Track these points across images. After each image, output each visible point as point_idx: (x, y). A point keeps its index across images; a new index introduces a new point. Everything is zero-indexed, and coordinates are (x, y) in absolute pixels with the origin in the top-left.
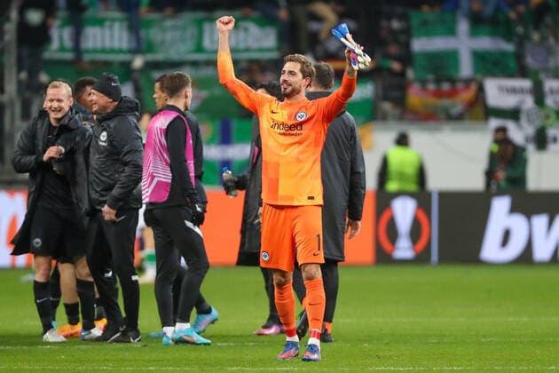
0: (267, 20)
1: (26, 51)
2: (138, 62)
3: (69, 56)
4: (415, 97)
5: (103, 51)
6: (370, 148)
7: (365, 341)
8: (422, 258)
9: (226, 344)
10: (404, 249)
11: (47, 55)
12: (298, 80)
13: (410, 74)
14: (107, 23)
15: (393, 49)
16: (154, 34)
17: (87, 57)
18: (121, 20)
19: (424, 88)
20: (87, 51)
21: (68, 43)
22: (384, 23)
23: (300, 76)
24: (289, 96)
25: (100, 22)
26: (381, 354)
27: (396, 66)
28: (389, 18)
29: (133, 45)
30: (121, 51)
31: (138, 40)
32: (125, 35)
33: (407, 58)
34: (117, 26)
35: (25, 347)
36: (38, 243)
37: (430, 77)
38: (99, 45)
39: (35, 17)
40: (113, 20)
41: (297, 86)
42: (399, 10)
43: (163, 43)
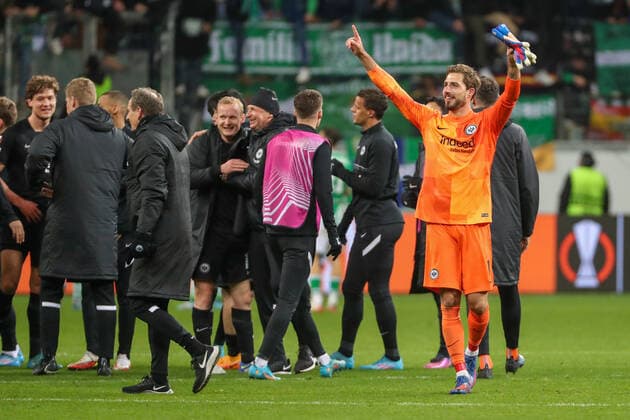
0: (441, 32)
1: (184, 64)
2: (303, 75)
3: (230, 69)
4: (600, 115)
5: (267, 64)
6: (552, 169)
7: (545, 375)
8: (606, 287)
9: (396, 378)
10: (587, 277)
11: (206, 68)
12: (462, 92)
13: (595, 89)
14: (271, 34)
15: (579, 64)
16: (321, 46)
17: (249, 70)
18: (286, 31)
19: (609, 105)
20: (250, 64)
21: (229, 55)
22: (567, 36)
23: (464, 87)
24: (454, 109)
25: (263, 33)
26: (561, 390)
27: (580, 81)
28: (572, 30)
29: (299, 58)
30: (284, 64)
31: (304, 51)
32: (290, 46)
33: (591, 74)
34: (281, 37)
35: (181, 380)
36: (205, 268)
37: (616, 93)
38: (262, 57)
39: (193, 27)
40: (278, 31)
41: (461, 98)
42: (583, 21)
43: (330, 55)
